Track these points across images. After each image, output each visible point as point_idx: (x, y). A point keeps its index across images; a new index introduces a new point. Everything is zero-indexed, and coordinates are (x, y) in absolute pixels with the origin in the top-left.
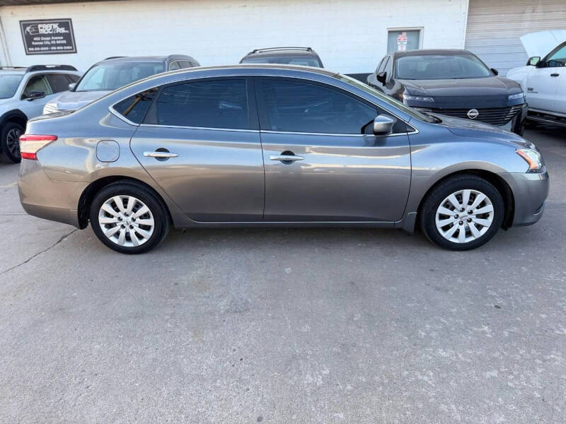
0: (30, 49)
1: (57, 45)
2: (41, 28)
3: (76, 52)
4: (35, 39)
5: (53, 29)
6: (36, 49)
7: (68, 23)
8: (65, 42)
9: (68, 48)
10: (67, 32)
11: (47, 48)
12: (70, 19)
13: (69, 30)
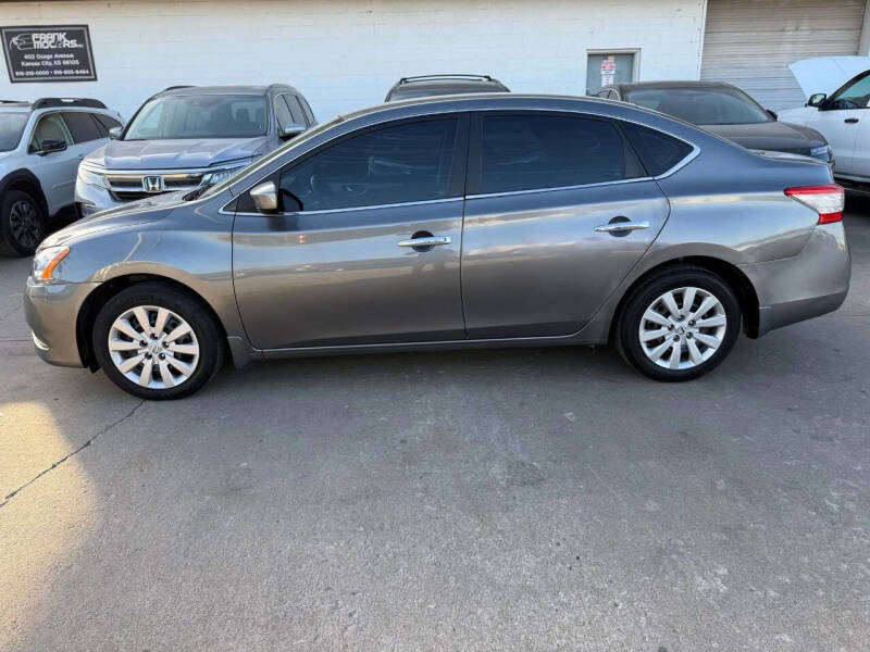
0: (17, 73)
1: (63, 67)
2: (38, 40)
3: (95, 79)
4: (26, 57)
5: (56, 42)
6: (28, 73)
7: (82, 31)
8: (77, 62)
9: (83, 72)
10: (81, 46)
11: (46, 73)
12: (87, 26)
13: (84, 43)
